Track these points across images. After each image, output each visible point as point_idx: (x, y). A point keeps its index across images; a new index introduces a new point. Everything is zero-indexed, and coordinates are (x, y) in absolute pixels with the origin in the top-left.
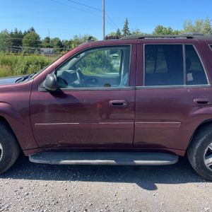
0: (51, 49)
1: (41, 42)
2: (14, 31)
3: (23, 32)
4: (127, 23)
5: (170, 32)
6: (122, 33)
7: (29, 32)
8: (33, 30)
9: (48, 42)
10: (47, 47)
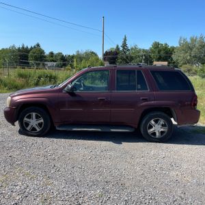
0: (55, 63)
1: (45, 57)
2: (21, 46)
3: (29, 47)
4: (125, 39)
5: (166, 48)
6: (121, 49)
7: (35, 47)
8: (38, 45)
9: (52, 57)
10: (51, 61)
